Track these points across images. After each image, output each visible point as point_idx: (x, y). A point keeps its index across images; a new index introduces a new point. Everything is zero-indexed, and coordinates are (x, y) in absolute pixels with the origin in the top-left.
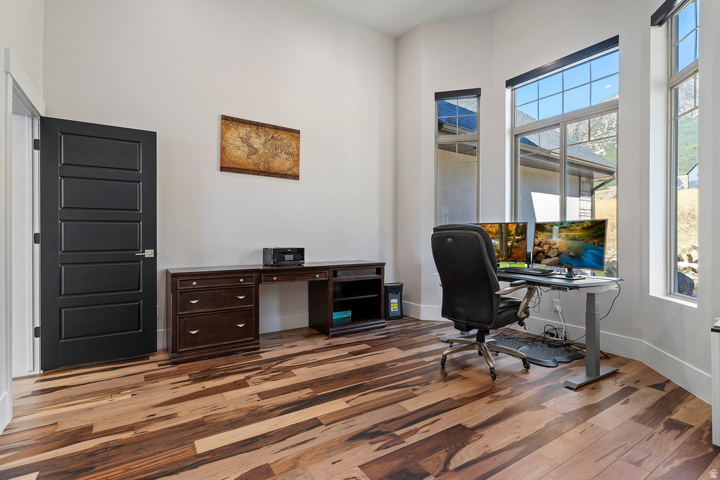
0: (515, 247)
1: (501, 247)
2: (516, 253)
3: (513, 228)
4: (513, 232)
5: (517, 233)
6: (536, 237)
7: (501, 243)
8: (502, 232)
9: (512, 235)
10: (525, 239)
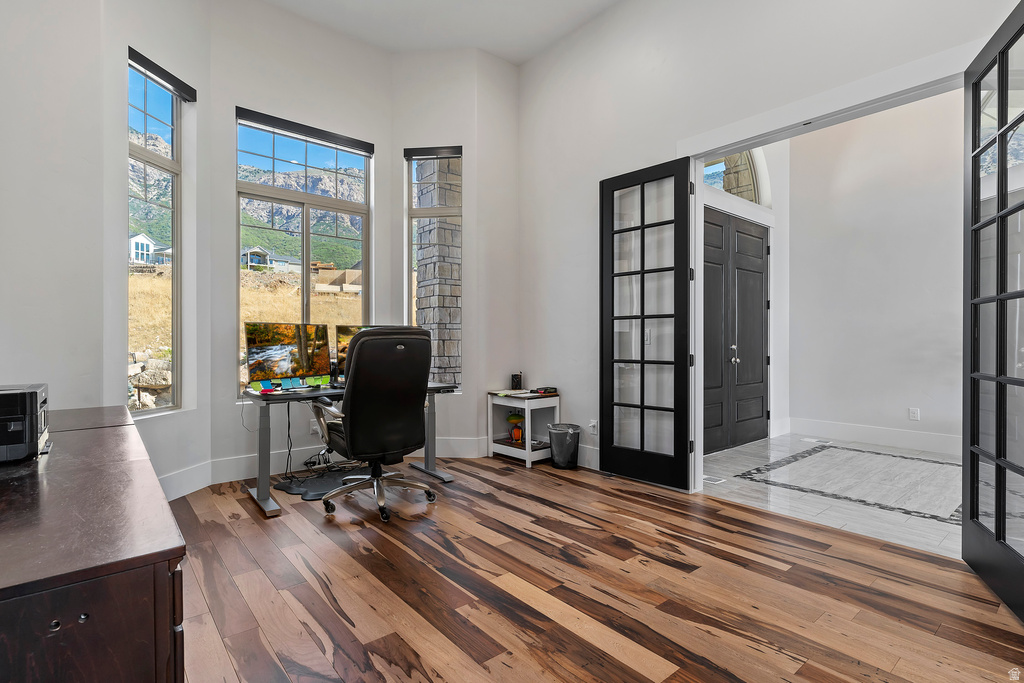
0: (317, 355)
1: (301, 355)
2: (319, 363)
3: (312, 331)
4: (313, 336)
5: (318, 338)
6: (338, 342)
7: (300, 350)
8: (300, 336)
9: (312, 340)
10: (326, 344)
